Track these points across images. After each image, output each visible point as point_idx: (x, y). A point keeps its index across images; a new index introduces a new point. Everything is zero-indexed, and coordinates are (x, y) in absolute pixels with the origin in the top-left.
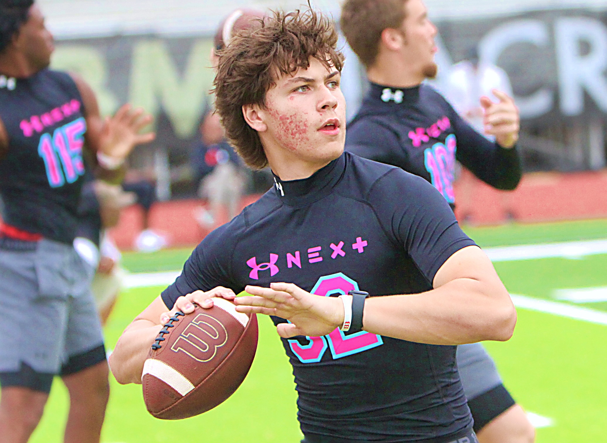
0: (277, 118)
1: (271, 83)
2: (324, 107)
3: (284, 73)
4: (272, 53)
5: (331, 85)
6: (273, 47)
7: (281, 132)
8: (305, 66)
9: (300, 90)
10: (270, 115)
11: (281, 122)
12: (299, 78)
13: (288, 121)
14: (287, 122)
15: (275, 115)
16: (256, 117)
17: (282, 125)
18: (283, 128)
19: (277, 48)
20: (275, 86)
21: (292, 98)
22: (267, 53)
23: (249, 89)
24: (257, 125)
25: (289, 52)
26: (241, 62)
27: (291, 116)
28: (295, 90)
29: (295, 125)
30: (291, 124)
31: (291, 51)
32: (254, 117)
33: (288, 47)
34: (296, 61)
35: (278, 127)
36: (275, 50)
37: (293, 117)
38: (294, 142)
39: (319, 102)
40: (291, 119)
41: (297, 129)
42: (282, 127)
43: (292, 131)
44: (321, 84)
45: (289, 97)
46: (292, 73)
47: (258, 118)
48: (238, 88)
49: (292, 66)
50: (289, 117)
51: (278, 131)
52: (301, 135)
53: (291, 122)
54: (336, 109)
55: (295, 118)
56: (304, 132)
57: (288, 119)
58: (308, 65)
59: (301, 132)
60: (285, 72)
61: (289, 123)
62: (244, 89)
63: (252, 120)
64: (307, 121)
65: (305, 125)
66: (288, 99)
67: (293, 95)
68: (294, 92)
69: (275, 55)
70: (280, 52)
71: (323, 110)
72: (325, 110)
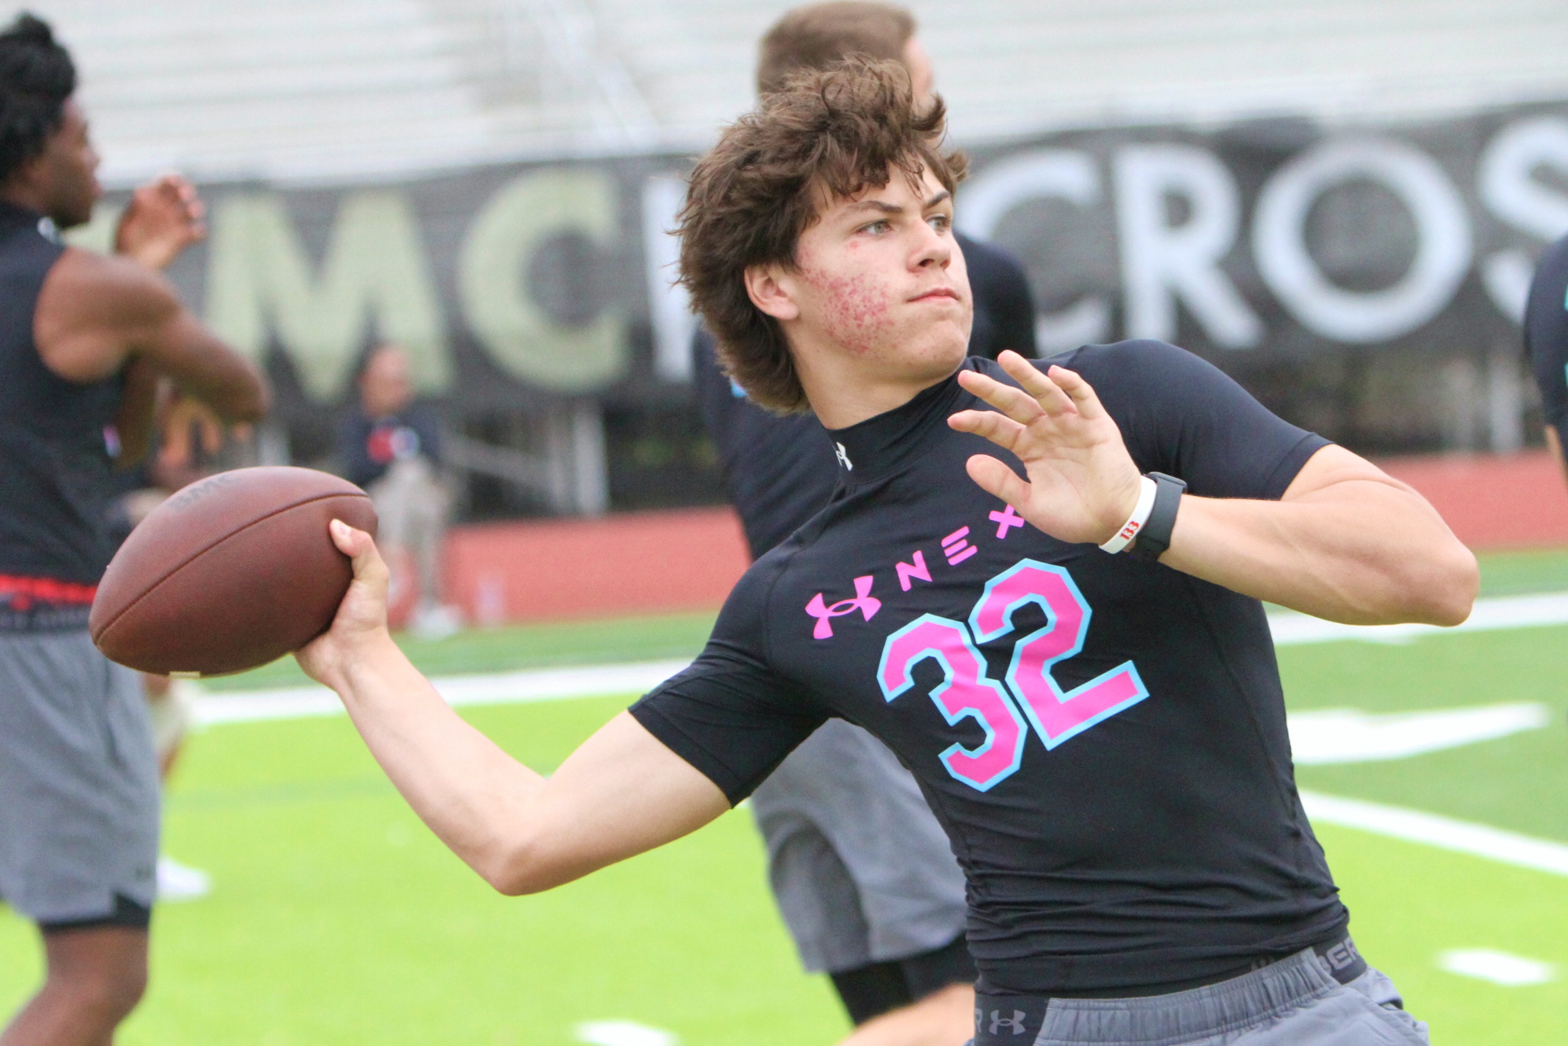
0: (823, 288)
1: (809, 216)
2: (924, 263)
3: (839, 194)
4: (816, 154)
5: (935, 224)
6: (816, 140)
7: (832, 317)
8: (881, 182)
9: (872, 230)
10: (807, 283)
11: (832, 294)
12: (870, 202)
13: (848, 290)
14: (844, 292)
15: (818, 279)
16: (774, 291)
17: (834, 300)
18: (836, 306)
19: (826, 146)
20: (818, 219)
21: (854, 245)
22: (804, 153)
23: (765, 228)
24: (777, 307)
25: (850, 151)
26: (750, 173)
27: (853, 280)
28: (861, 230)
29: (860, 298)
30: (852, 295)
31: (854, 150)
32: (770, 292)
33: (849, 140)
34: (862, 171)
35: (825, 306)
36: (821, 149)
37: (856, 282)
38: (862, 335)
39: (913, 252)
40: (854, 285)
41: (865, 306)
42: (833, 305)
43: (855, 311)
44: (915, 217)
45: (848, 242)
46: (853, 195)
47: (780, 293)
48: (740, 228)
49: (854, 181)
50: (849, 282)
51: (826, 315)
52: (874, 318)
53: (853, 292)
54: (948, 270)
55: (862, 282)
56: (881, 310)
57: (846, 285)
58: (887, 179)
59: (875, 310)
60: (843, 192)
61: (850, 294)
62: (753, 231)
63: (766, 297)
64: (886, 285)
65: (883, 294)
66: (846, 247)
67: (855, 238)
68: (860, 234)
69: (822, 157)
70: (832, 150)
71: (921, 268)
72: (927, 269)
